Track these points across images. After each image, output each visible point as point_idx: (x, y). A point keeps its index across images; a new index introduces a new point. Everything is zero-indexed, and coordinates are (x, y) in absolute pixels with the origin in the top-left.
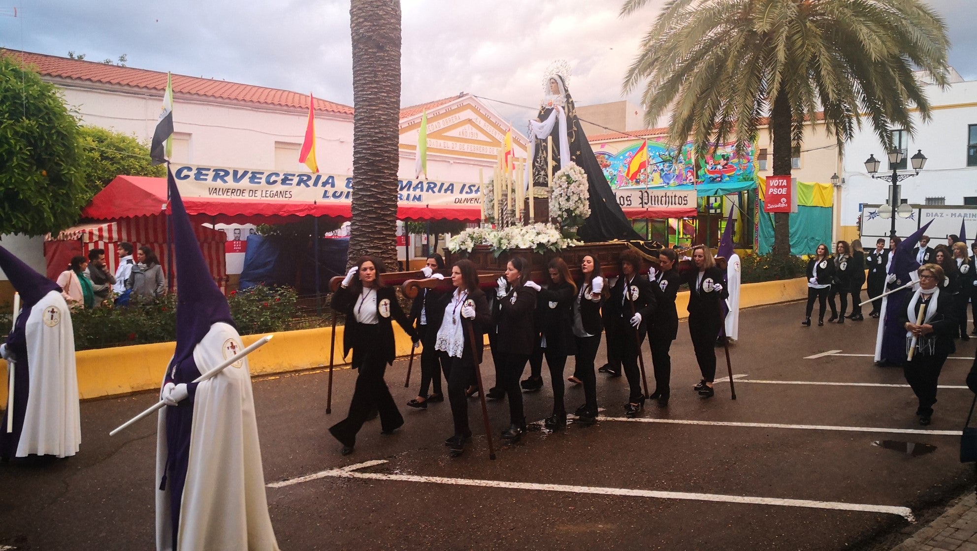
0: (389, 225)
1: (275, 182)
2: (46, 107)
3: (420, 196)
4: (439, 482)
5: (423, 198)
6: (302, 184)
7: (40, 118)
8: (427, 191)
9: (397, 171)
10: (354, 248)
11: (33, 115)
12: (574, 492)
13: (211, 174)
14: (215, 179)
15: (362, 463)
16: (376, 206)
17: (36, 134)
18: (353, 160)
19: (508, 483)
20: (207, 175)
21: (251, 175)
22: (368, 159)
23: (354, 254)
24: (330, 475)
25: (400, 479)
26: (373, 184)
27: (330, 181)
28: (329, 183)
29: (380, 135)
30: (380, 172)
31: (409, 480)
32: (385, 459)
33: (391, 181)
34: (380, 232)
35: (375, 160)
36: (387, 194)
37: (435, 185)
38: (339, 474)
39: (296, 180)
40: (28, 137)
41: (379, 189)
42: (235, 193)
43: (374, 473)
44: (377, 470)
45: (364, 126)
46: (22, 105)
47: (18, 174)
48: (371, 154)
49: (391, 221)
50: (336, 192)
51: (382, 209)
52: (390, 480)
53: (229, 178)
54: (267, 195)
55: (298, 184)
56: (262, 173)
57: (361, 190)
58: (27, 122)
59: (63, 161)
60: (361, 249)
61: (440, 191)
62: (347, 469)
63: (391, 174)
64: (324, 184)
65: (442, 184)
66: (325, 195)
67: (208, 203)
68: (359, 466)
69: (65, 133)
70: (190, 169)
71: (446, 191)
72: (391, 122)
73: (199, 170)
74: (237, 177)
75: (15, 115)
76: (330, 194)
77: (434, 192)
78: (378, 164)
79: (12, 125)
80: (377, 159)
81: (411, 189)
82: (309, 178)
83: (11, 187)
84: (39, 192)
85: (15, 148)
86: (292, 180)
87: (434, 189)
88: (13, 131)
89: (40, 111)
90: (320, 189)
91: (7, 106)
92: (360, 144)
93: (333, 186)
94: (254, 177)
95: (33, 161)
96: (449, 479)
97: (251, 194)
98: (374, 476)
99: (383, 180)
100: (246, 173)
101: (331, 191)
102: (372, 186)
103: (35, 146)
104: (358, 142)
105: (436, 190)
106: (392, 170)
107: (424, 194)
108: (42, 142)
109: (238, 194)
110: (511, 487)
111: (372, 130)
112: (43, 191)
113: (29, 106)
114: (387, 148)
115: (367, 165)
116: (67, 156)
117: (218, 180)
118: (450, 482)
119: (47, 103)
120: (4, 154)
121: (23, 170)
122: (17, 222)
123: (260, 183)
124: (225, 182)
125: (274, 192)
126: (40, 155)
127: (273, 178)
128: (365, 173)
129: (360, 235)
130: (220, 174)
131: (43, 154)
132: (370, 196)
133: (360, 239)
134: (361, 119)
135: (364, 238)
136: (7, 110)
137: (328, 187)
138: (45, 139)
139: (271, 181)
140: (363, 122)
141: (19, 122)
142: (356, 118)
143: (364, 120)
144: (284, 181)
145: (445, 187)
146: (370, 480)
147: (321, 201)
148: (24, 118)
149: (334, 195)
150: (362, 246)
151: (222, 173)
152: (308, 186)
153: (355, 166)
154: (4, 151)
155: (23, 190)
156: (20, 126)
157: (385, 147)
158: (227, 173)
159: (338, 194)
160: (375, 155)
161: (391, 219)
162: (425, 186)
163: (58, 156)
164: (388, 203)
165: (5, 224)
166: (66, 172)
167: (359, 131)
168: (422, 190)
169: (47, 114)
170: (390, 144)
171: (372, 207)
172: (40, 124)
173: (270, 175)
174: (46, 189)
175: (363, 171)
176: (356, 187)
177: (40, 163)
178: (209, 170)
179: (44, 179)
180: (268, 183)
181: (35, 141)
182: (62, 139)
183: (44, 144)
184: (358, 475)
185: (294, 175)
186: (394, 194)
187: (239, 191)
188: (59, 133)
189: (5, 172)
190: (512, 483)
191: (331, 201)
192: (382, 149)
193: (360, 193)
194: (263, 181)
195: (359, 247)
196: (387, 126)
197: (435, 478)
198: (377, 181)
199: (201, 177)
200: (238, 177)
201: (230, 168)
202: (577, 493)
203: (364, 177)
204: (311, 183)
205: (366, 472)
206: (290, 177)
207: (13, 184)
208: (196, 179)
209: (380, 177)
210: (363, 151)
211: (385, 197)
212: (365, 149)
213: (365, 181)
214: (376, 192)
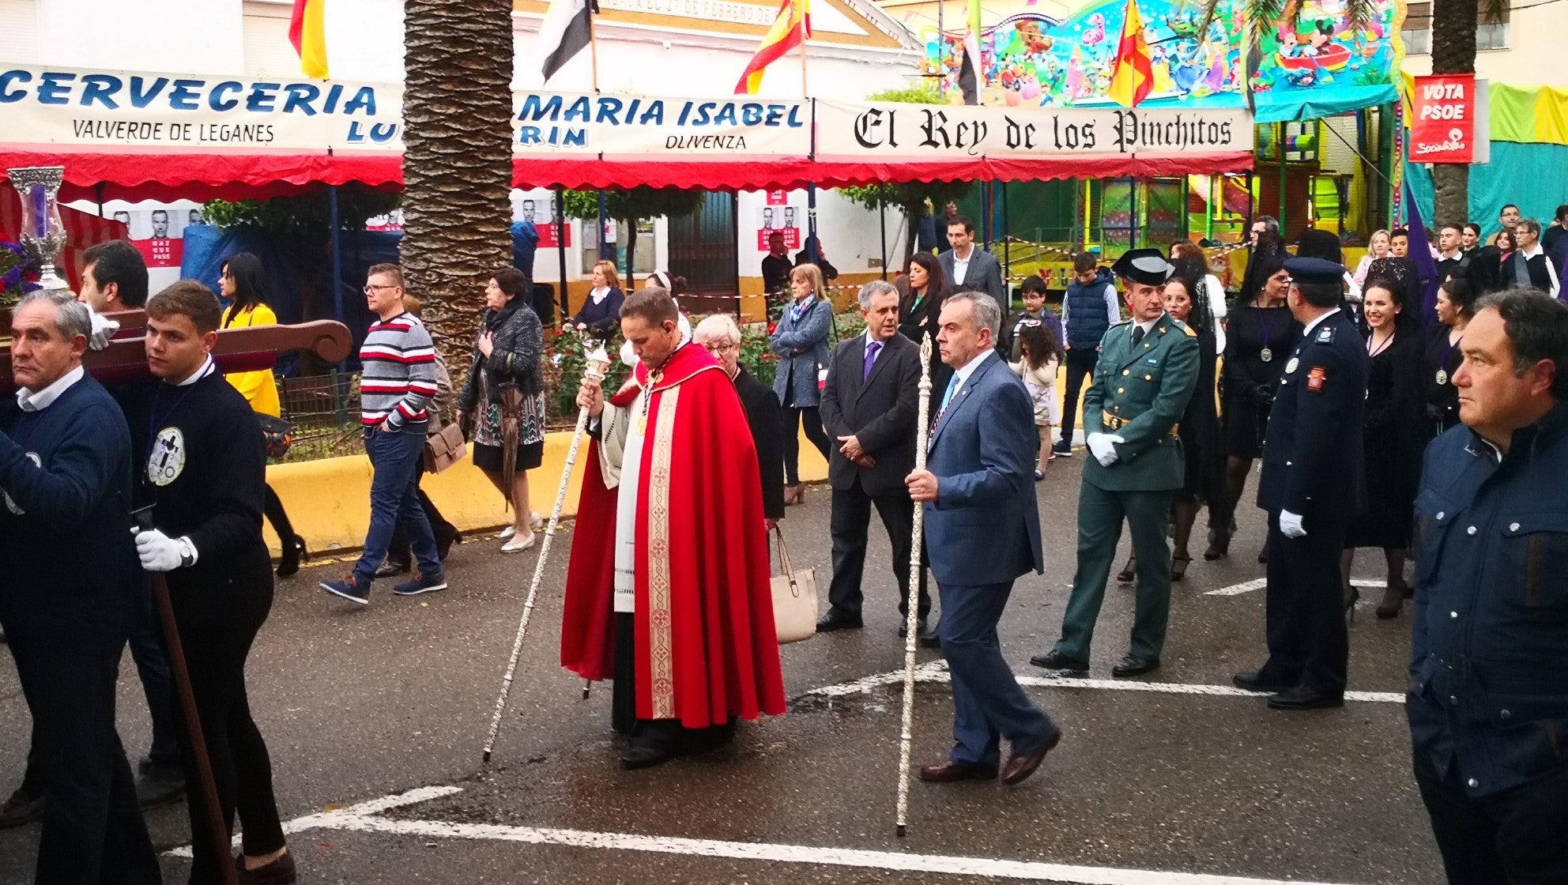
0: (492, 211)
1: (232, 104)
3: (582, 132)
4: (574, 843)
5: (590, 137)
6: (297, 108)
8: (600, 119)
9: (510, 80)
10: (412, 266)
12: (889, 870)
13: (78, 87)
14: (87, 98)
15: (399, 793)
16: (459, 164)
18: (404, 53)
19: (735, 845)
20: (67, 89)
21: (173, 89)
22: (437, 53)
23: (412, 281)
24: (321, 824)
25: (483, 836)
26: (452, 111)
27: (365, 99)
28: (361, 105)
30: (465, 81)
31: (504, 838)
32: (455, 783)
33: (495, 105)
34: (470, 229)
35: (454, 56)
36: (487, 136)
37: (619, 105)
38: (342, 824)
39: (282, 97)
41: (466, 124)
42: (137, 133)
43: (425, 819)
44: (433, 810)
48: (445, 40)
49: (497, 202)
50: (379, 125)
51: (475, 172)
52: (459, 838)
53: (123, 97)
54: (216, 136)
55: (289, 108)
56: (201, 83)
57: (424, 126)
60: (427, 269)
61: (629, 119)
62: (364, 808)
63: (496, 89)
64: (350, 107)
65: (636, 103)
66: (353, 135)
67: (74, 155)
68: (392, 801)
70: (25, 76)
71: (645, 118)
73: (50, 78)
74: (139, 97)
76: (365, 130)
77: (615, 122)
78: (463, 64)
80: (461, 50)
81: (561, 115)
82: (314, 92)
86: (272, 98)
87: (616, 115)
90: (340, 120)
92: (419, 15)
93: (371, 110)
94: (182, 92)
96: (598, 835)
97: (175, 135)
98: (422, 827)
99: (475, 102)
100: (161, 83)
101: (366, 123)
102: (450, 117)
104: (412, 10)
105: (621, 116)
106: (496, 77)
107: (592, 127)
109: (145, 134)
110: (740, 855)
114: (484, 23)
115: (435, 66)
117: (96, 100)
118: (598, 845)
123: (195, 106)
124: (112, 105)
125: (231, 129)
127: (227, 95)
128: (431, 86)
129: (425, 234)
130: (100, 87)
132: (445, 142)
133: (424, 245)
135: (434, 241)
137: (360, 113)
139: (223, 101)
144: (254, 102)
145: (642, 109)
146: (412, 836)
147: (345, 148)
149: (375, 133)
150: (428, 261)
151: (104, 85)
152: (311, 112)
153: (409, 68)
157: (479, 22)
158: (116, 84)
159: (383, 131)
160: (456, 41)
161: (499, 195)
162: (595, 108)
164: (490, 158)
168: (586, 118)
170: (489, 15)
171: (451, 167)
173: (220, 88)
175: (427, 80)
176: (412, 119)
178: (71, 77)
180: (216, 106)
184: (386, 825)
185: (276, 87)
186: (504, 135)
187: (146, 127)
190: (744, 845)
191: (368, 148)
192: (473, 26)
193: (422, 134)
194: (204, 101)
195: (422, 265)
197: (564, 832)
198: (461, 105)
199: (55, 95)
200: (144, 93)
201: (122, 72)
202: (893, 872)
203: (431, 95)
204: (318, 104)
205: (405, 818)
206: (267, 92)
208: (42, 99)
209: (469, 95)
210: (428, 33)
211: (482, 144)
212: (432, 27)
213: (432, 105)
214: (459, 130)
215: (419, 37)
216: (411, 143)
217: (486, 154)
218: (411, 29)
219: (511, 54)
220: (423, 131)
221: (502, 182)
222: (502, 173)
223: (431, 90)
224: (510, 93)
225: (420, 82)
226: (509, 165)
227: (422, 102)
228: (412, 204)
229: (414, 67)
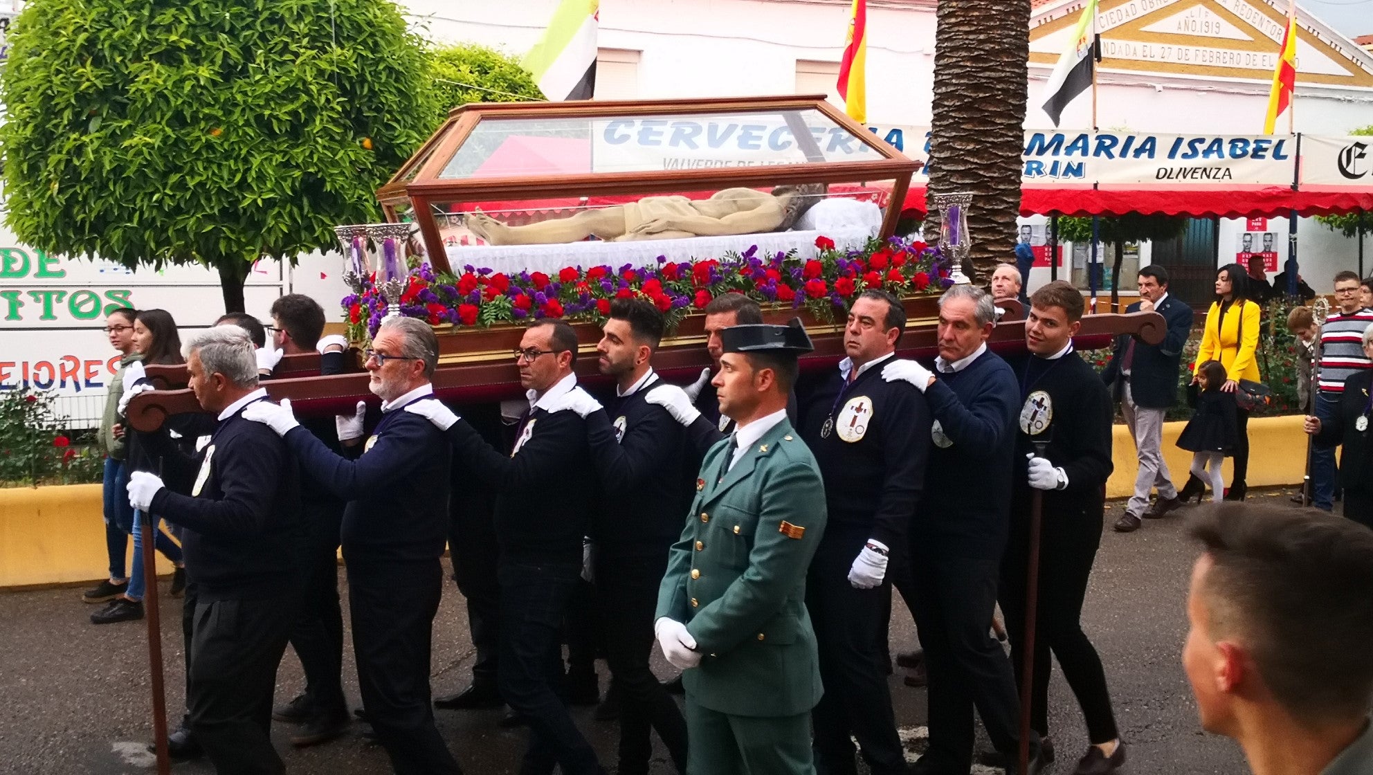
0: (1000, 232)
2: (370, 24)
3: (1080, 165)
5: (1087, 169)
6: (839, 147)
7: (359, 44)
8: (1097, 153)
9: (1023, 120)
11: (349, 38)
14: (674, 142)
17: (353, 74)
18: (933, 98)
20: (660, 134)
21: (741, 131)
22: (961, 97)
26: (970, 147)
27: (894, 139)
29: (988, 47)
30: (983, 122)
33: (1008, 142)
35: (975, 99)
36: (1000, 168)
37: (1115, 141)
39: (827, 138)
40: (340, 79)
41: (982, 158)
45: (956, 29)
46: (329, 21)
47: (324, 147)
48: (968, 87)
49: (1006, 225)
51: (988, 199)
53: (702, 138)
55: (832, 146)
57: (946, 161)
58: (339, 51)
59: (398, 121)
61: (1123, 153)
63: (1010, 127)
65: (1130, 139)
69: (401, 69)
71: (1138, 153)
72: (1013, 18)
73: (647, 124)
74: (715, 138)
75: (318, 41)
77: (1110, 156)
78: (983, 106)
79: (314, 58)
80: (981, 95)
81: (1062, 150)
83: (311, 170)
84: (359, 178)
85: (318, 101)
86: (819, 138)
87: (1112, 150)
88: (314, 69)
89: (360, 30)
91: (306, 25)
92: (947, 66)
94: (748, 133)
95: (349, 122)
99: (991, 139)
100: (732, 127)
102: (969, 153)
103: (350, 94)
104: (942, 62)
105: (1116, 151)
106: (1011, 117)
107: (1090, 161)
108: (362, 87)
111: (971, 37)
112: (365, 176)
113: (342, 22)
114: (1003, 71)
115: (958, 109)
116: (406, 111)
117: (682, 143)
119: (371, 16)
120: (300, 111)
121: (332, 139)
122: (323, 233)
123: (758, 147)
124: (693, 146)
126: (360, 111)
127: (784, 136)
128: (955, 126)
130: (685, 130)
131: (365, 108)
132: (963, 174)
134: (950, 15)
136: (306, 31)
138: (366, 81)
139: (780, 143)
140: (953, 20)
141: (326, 52)
142: (941, 13)
143: (957, 17)
145: (1136, 144)
148: (333, 44)
151: (688, 131)
152: (849, 151)
153: (936, 111)
154: (301, 107)
155: (331, 175)
156: (326, 60)
157: (999, 71)
158: (697, 128)
160: (977, 87)
161: (1007, 219)
162: (1093, 144)
163: (389, 112)
164: (1002, 187)
165: (303, 235)
166: (403, 140)
167: (946, 40)
168: (1085, 153)
169: (372, 35)
170: (1008, 64)
172: (359, 54)
174: (371, 173)
175: (951, 121)
176: (937, 155)
177: (361, 126)
179: (368, 154)
181: (352, 85)
182: (397, 80)
183: (366, 90)
186: (1014, 167)
188: (390, 69)
189: (303, 144)
192: (993, 74)
193: (944, 167)
194: (764, 143)
196: (1004, 27)
198: (979, 142)
199: (651, 138)
200: (718, 135)
203: (954, 134)
207: (316, 164)
208: (640, 141)
209: (985, 133)
210: (954, 81)
211: (996, 175)
212: (958, 76)
213: (954, 142)
214: (976, 163)
215: (946, 85)
216: (935, 175)
217: (999, 183)
218: (940, 78)
219: (1025, 97)
220: (945, 164)
221: (1011, 208)
222: (1011, 200)
223: (954, 130)
224: (1022, 131)
225: (945, 123)
226: (1018, 193)
227: (945, 140)
228: (932, 227)
229: (940, 110)
